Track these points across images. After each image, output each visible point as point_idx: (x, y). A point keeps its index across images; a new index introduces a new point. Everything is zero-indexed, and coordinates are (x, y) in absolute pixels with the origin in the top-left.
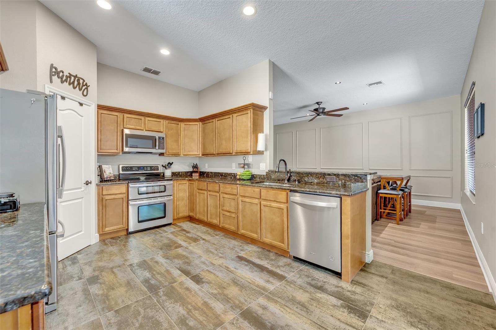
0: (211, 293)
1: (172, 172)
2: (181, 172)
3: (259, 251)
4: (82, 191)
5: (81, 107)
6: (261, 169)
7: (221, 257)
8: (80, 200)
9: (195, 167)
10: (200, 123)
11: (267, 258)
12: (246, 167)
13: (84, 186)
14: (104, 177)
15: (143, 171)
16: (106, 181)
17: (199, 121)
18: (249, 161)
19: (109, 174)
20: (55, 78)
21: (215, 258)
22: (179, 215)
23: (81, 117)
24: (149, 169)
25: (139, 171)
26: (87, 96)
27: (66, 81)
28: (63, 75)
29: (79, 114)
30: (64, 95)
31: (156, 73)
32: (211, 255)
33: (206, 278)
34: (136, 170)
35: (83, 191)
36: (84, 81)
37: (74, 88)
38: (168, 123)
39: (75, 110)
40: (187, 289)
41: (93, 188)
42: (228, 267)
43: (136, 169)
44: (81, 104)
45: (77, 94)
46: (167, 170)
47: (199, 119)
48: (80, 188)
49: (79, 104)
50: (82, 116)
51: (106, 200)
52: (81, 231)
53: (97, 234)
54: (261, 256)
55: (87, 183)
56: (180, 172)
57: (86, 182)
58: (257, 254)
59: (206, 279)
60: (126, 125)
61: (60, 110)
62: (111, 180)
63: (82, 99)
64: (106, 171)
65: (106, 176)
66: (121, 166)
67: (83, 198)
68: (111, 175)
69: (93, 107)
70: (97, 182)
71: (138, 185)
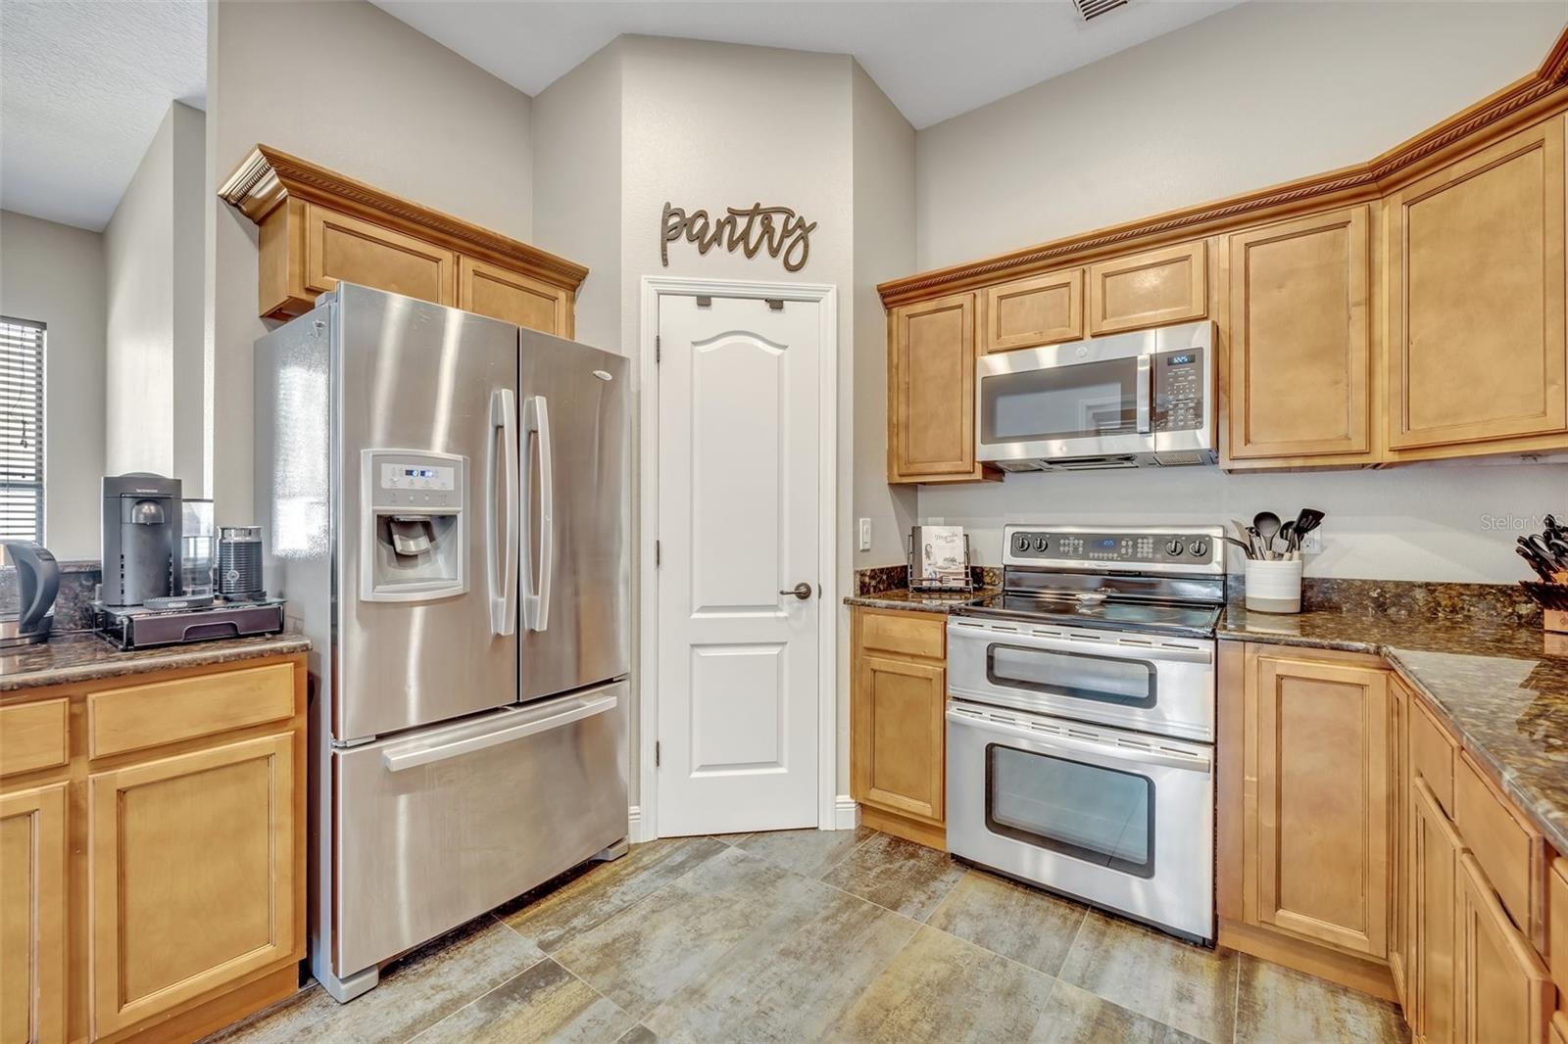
4: (778, 618)
5: (777, 315)
8: (774, 651)
13: (790, 603)
14: (921, 574)
15: (1112, 560)
19: (948, 564)
20: (680, 247)
22: (1281, 913)
23: (777, 352)
25: (1088, 559)
26: (802, 271)
27: (717, 238)
28: (706, 226)
29: (769, 343)
30: (705, 291)
34: (1076, 555)
35: (786, 618)
36: (790, 214)
37: (750, 253)
39: (756, 332)
41: (829, 617)
43: (1076, 549)
44: (776, 304)
45: (766, 272)
48: (775, 608)
49: (768, 306)
50: (785, 347)
51: (877, 672)
52: (775, 764)
53: (847, 798)
55: (803, 593)
57: (798, 587)
60: (999, 336)
61: (695, 344)
62: (951, 591)
63: (780, 283)
64: (934, 550)
65: (930, 569)
66: (1010, 531)
67: (783, 644)
68: (953, 569)
69: (830, 299)
70: (850, 590)
71: (989, 631)
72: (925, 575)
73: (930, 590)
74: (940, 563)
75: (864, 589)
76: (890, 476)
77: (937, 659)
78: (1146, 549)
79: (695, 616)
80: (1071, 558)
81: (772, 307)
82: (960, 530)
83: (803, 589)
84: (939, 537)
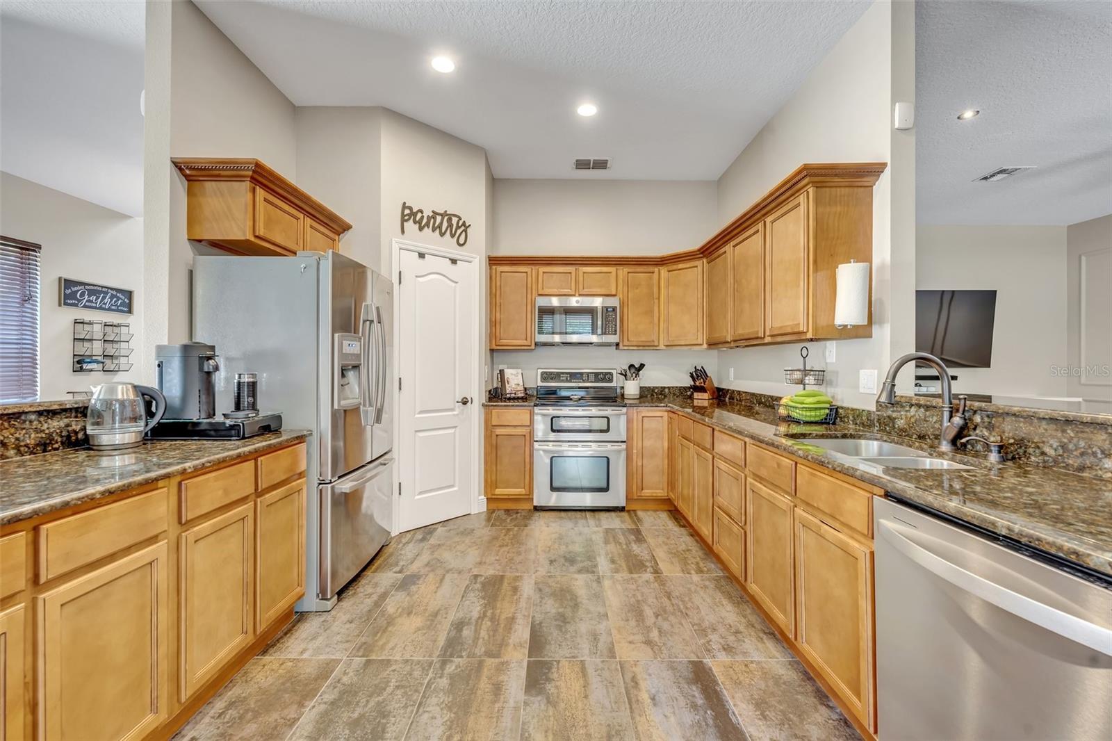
0: (527, 734)
1: (641, 387)
2: (669, 388)
3: (785, 678)
4: (454, 415)
5: (453, 267)
6: (862, 390)
7: (649, 642)
8: (452, 431)
9: (699, 375)
10: (705, 261)
11: (790, 720)
12: (810, 380)
13: (459, 407)
14: (506, 391)
15: (580, 382)
16: (509, 399)
17: (701, 255)
18: (828, 361)
19: (517, 386)
20: (410, 225)
21: (631, 638)
22: (643, 491)
23: (454, 284)
24: (592, 377)
25: (571, 382)
26: (464, 246)
27: (427, 225)
28: (423, 217)
29: (450, 280)
30: (422, 251)
31: (601, 165)
32: (633, 623)
33: (558, 683)
34: (567, 381)
35: (457, 415)
36: (460, 219)
37: (442, 235)
38: (628, 273)
39: (445, 274)
40: (498, 689)
41: (475, 411)
42: (637, 683)
43: (567, 379)
44: (454, 262)
45: (447, 245)
46: (628, 382)
47: (699, 250)
48: (452, 410)
49: (450, 262)
50: (456, 283)
51: (497, 435)
52: (452, 486)
53: (483, 497)
54: (773, 701)
55: (465, 402)
56: (665, 388)
57: (462, 400)
58: (767, 686)
59: (557, 687)
60: (543, 289)
61: (417, 276)
62: (518, 398)
63: (456, 252)
64: (510, 380)
65: (510, 389)
66: (540, 371)
67: (456, 427)
68: (519, 389)
69: (477, 260)
70: (484, 399)
71: (551, 411)
72: (508, 391)
75: (490, 399)
76: (490, 346)
77: (527, 426)
79: (417, 416)
80: (565, 382)
81: (452, 263)
82: (520, 371)
83: (465, 400)
84: (512, 374)
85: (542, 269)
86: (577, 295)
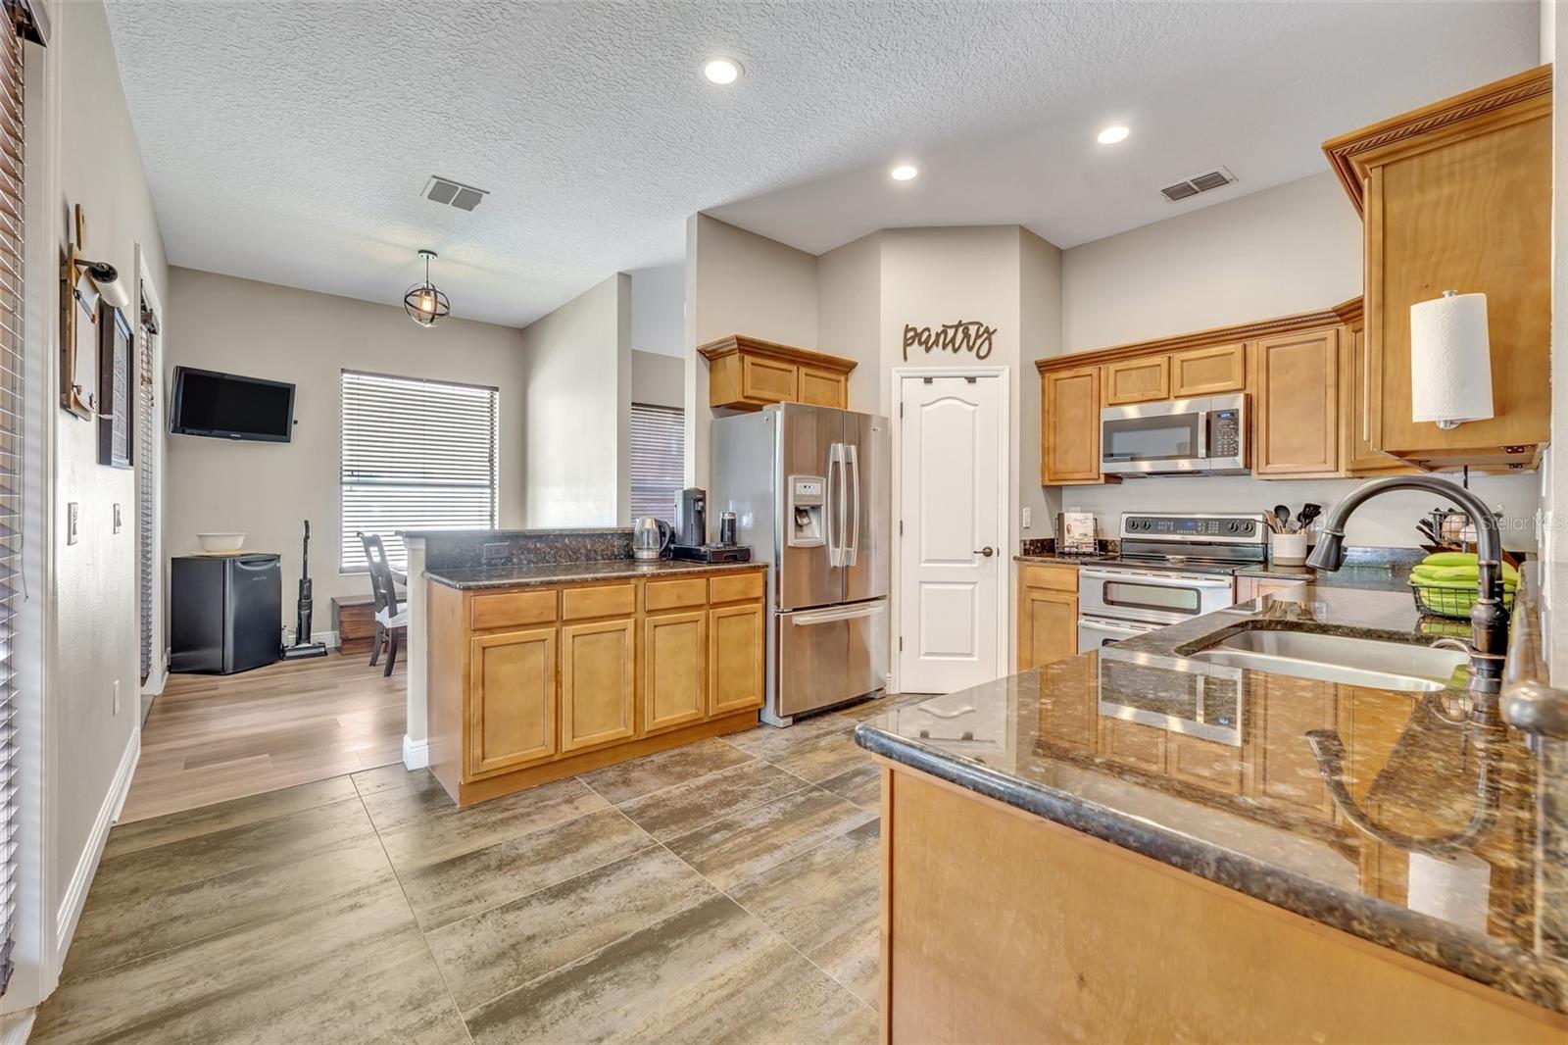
4: (972, 568)
5: (972, 386)
8: (970, 587)
13: (979, 559)
14: (1064, 543)
15: (1192, 534)
16: (1068, 554)
19: (1082, 538)
20: (916, 350)
23: (973, 408)
25: (1177, 534)
26: (988, 359)
29: (966, 402)
30: (928, 375)
34: (1169, 532)
35: (977, 568)
39: (958, 397)
41: (1003, 567)
43: (1169, 528)
44: (971, 380)
45: (963, 361)
48: (970, 561)
49: (966, 381)
50: (976, 405)
51: (1033, 600)
52: (970, 655)
55: (988, 553)
57: (984, 549)
60: (1115, 395)
61: (922, 405)
62: (1084, 554)
63: (975, 367)
64: (1073, 529)
65: (1070, 541)
66: (1125, 516)
67: (975, 583)
68: (1086, 540)
69: (1005, 375)
70: (1017, 551)
71: (1105, 573)
72: (1066, 544)
73: (1070, 554)
74: (1077, 537)
75: (1026, 552)
76: (1043, 481)
77: (1073, 592)
78: (1215, 527)
79: (922, 565)
80: (1166, 533)
81: (969, 382)
82: (1091, 516)
83: (988, 551)
84: (1076, 520)
85: (1113, 367)
86: (1172, 397)
